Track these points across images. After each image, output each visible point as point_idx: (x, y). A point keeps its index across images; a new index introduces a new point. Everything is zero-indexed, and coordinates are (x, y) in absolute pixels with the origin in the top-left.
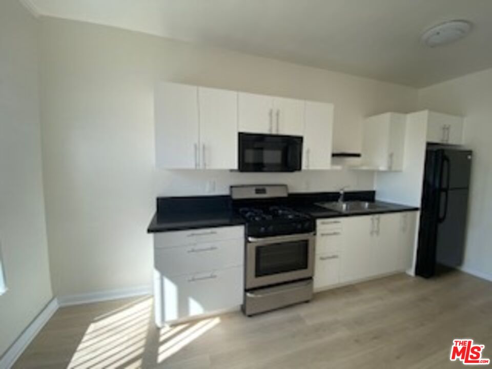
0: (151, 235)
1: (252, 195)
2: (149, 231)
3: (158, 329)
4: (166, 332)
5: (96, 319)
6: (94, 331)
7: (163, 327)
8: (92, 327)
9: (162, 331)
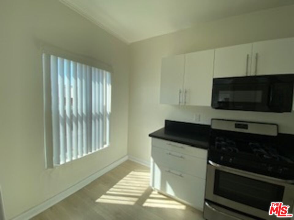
0: (150, 138)
1: (231, 128)
2: (150, 135)
3: (152, 190)
4: (154, 194)
5: (136, 170)
6: (131, 175)
7: (155, 191)
8: (132, 173)
9: (154, 192)
